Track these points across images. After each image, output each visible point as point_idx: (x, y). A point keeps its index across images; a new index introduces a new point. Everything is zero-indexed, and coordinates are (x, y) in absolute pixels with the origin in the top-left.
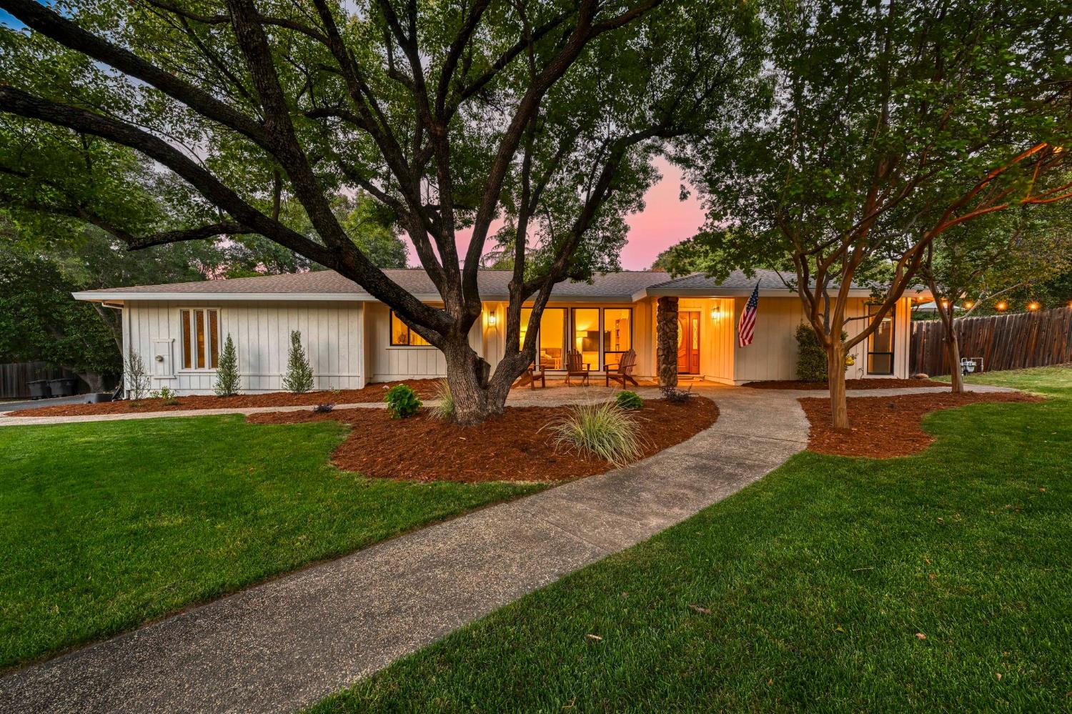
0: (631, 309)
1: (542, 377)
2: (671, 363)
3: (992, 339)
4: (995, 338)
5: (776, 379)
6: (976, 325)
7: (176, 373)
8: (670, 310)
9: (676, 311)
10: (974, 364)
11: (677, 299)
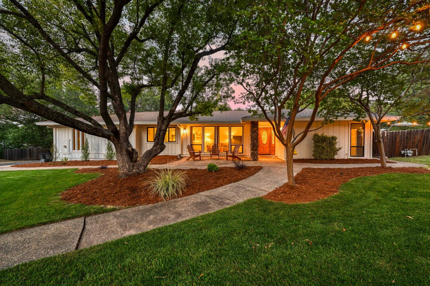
0: (243, 127)
1: (199, 155)
2: (255, 150)
3: (422, 140)
4: (424, 139)
5: (305, 158)
6: (413, 133)
7: (70, 152)
8: (254, 127)
9: (257, 127)
10: (412, 152)
11: (258, 122)
